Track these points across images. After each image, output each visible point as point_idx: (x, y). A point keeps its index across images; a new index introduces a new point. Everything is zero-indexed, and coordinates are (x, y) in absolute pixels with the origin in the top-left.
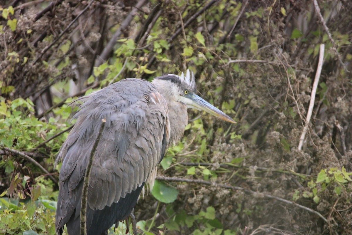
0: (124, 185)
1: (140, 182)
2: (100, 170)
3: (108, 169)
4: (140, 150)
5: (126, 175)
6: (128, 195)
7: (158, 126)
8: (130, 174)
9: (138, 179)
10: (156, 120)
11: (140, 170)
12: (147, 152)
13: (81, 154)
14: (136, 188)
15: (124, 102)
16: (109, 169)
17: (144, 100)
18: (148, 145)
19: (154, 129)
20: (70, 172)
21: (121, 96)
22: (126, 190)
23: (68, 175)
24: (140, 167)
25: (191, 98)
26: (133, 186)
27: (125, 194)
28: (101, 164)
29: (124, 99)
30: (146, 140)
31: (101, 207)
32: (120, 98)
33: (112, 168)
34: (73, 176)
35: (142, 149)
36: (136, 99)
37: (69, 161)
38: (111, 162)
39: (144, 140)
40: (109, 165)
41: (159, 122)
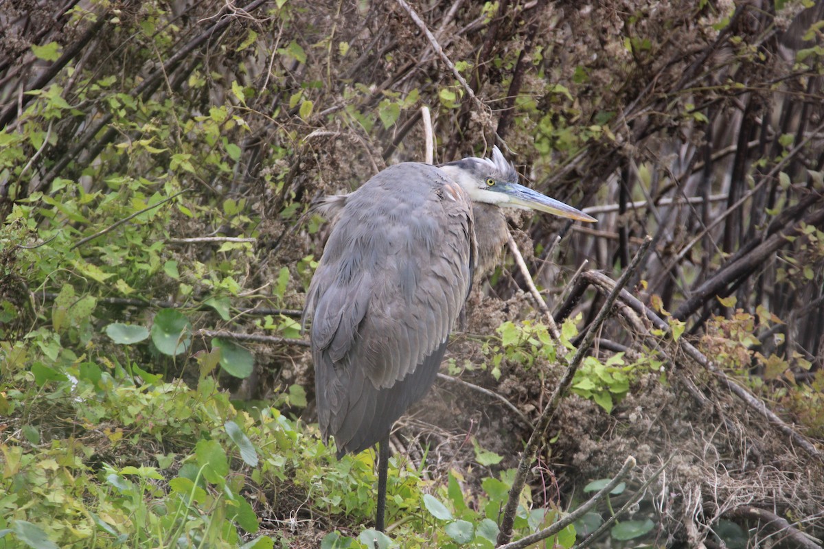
0: (421, 342)
1: (443, 336)
2: (382, 321)
3: (394, 317)
4: (441, 281)
5: (423, 325)
6: (427, 358)
7: (463, 238)
8: (430, 323)
9: (441, 329)
10: (460, 228)
11: (443, 315)
12: (452, 283)
13: (347, 300)
14: (438, 346)
15: (402, 205)
16: (396, 318)
17: (435, 197)
18: (453, 271)
19: (458, 242)
20: (333, 332)
21: (397, 197)
22: (424, 351)
23: (330, 337)
24: (443, 308)
25: (504, 191)
26: (433, 342)
27: (423, 358)
28: (383, 311)
29: (403, 201)
30: (449, 262)
31: (390, 384)
32: (396, 200)
33: (401, 316)
34: (339, 338)
35: (444, 279)
36: (421, 198)
37: (326, 313)
38: (398, 306)
39: (444, 263)
40: (395, 310)
41: (464, 231)
